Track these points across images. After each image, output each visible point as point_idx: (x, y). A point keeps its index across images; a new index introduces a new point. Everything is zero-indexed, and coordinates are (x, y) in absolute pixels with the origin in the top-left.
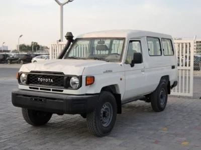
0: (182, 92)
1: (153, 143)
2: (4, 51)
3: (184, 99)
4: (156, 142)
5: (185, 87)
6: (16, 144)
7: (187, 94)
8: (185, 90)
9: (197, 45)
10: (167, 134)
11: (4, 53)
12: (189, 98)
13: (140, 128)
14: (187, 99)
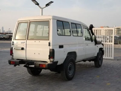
0: (109, 57)
1: (92, 84)
2: (10, 33)
3: (109, 60)
4: (93, 83)
5: (110, 54)
6: (19, 84)
7: (110, 58)
8: (110, 56)
9: (117, 30)
10: (99, 79)
11: (9, 35)
12: (112, 60)
13: (84, 76)
14: (110, 61)
